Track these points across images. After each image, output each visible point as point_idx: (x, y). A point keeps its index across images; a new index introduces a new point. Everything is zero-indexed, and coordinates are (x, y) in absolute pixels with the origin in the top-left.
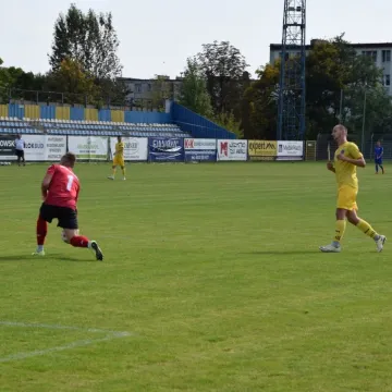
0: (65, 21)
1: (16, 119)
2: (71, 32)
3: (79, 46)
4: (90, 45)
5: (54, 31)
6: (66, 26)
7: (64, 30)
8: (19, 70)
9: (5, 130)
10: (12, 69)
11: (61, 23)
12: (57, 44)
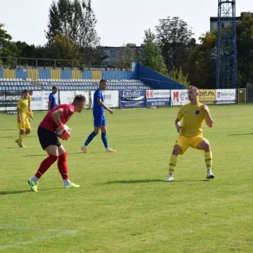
0: (57, 6)
1: (21, 80)
2: (62, 14)
3: (68, 24)
4: (76, 23)
5: (49, 13)
6: (58, 10)
7: (56, 12)
8: (24, 43)
9: (14, 88)
10: (19, 43)
11: (54, 8)
12: (51, 23)
